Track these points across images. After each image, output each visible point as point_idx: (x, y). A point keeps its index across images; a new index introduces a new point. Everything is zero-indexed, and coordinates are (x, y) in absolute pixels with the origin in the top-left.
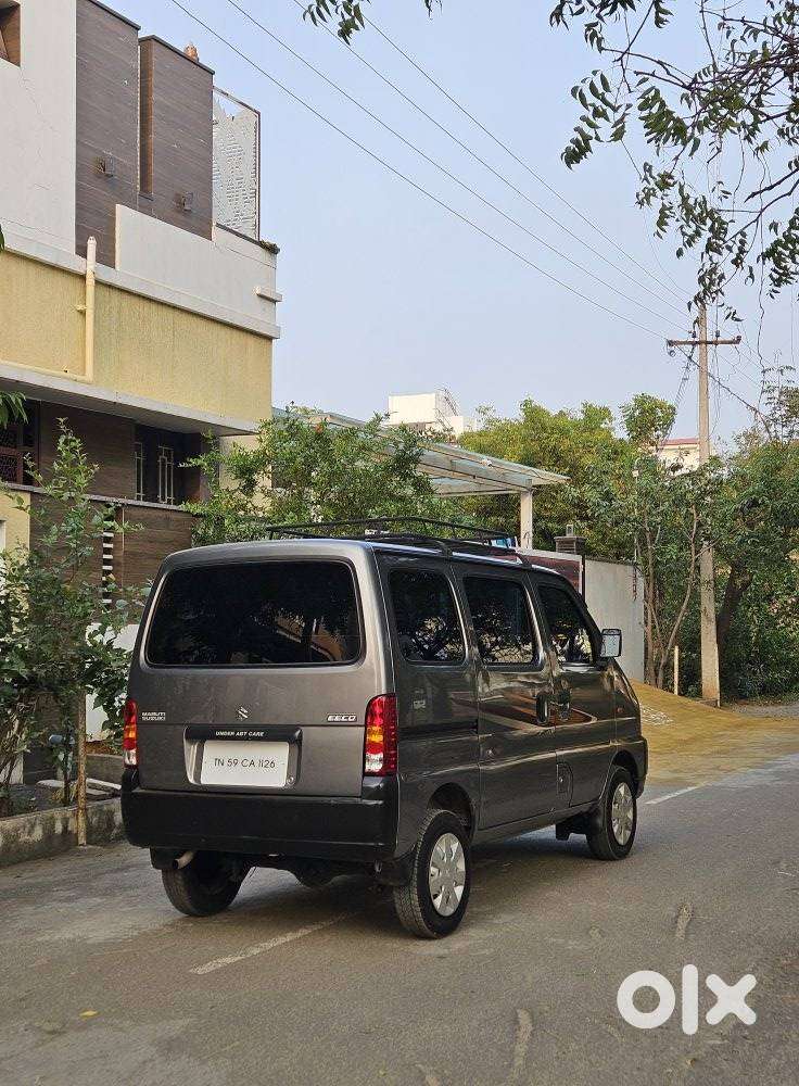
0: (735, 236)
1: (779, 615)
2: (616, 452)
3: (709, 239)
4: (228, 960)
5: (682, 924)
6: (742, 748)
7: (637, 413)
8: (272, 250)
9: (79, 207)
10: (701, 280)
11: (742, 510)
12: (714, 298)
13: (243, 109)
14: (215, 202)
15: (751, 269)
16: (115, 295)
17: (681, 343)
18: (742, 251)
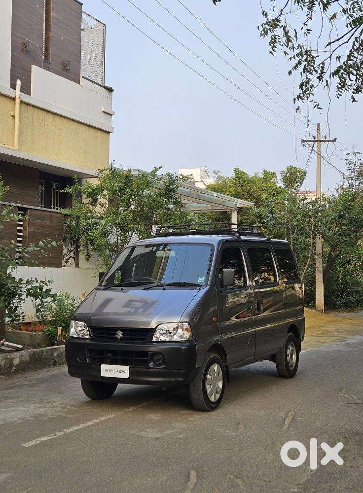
0: (319, 65)
1: (353, 270)
2: (278, 192)
3: (305, 65)
4: (44, 439)
5: (287, 422)
6: (331, 332)
7: (288, 175)
8: (110, 90)
9: (12, 65)
10: (301, 87)
11: (335, 219)
12: (308, 98)
13: (96, 22)
14: (82, 66)
15: (327, 81)
16: (30, 109)
17: (308, 141)
18: (322, 72)
